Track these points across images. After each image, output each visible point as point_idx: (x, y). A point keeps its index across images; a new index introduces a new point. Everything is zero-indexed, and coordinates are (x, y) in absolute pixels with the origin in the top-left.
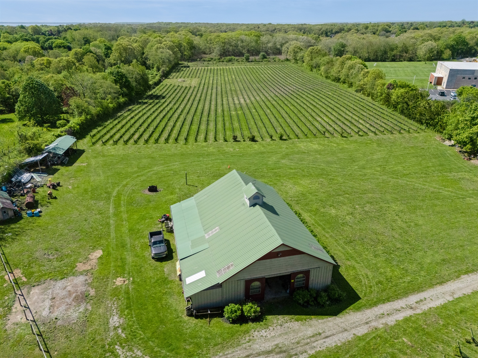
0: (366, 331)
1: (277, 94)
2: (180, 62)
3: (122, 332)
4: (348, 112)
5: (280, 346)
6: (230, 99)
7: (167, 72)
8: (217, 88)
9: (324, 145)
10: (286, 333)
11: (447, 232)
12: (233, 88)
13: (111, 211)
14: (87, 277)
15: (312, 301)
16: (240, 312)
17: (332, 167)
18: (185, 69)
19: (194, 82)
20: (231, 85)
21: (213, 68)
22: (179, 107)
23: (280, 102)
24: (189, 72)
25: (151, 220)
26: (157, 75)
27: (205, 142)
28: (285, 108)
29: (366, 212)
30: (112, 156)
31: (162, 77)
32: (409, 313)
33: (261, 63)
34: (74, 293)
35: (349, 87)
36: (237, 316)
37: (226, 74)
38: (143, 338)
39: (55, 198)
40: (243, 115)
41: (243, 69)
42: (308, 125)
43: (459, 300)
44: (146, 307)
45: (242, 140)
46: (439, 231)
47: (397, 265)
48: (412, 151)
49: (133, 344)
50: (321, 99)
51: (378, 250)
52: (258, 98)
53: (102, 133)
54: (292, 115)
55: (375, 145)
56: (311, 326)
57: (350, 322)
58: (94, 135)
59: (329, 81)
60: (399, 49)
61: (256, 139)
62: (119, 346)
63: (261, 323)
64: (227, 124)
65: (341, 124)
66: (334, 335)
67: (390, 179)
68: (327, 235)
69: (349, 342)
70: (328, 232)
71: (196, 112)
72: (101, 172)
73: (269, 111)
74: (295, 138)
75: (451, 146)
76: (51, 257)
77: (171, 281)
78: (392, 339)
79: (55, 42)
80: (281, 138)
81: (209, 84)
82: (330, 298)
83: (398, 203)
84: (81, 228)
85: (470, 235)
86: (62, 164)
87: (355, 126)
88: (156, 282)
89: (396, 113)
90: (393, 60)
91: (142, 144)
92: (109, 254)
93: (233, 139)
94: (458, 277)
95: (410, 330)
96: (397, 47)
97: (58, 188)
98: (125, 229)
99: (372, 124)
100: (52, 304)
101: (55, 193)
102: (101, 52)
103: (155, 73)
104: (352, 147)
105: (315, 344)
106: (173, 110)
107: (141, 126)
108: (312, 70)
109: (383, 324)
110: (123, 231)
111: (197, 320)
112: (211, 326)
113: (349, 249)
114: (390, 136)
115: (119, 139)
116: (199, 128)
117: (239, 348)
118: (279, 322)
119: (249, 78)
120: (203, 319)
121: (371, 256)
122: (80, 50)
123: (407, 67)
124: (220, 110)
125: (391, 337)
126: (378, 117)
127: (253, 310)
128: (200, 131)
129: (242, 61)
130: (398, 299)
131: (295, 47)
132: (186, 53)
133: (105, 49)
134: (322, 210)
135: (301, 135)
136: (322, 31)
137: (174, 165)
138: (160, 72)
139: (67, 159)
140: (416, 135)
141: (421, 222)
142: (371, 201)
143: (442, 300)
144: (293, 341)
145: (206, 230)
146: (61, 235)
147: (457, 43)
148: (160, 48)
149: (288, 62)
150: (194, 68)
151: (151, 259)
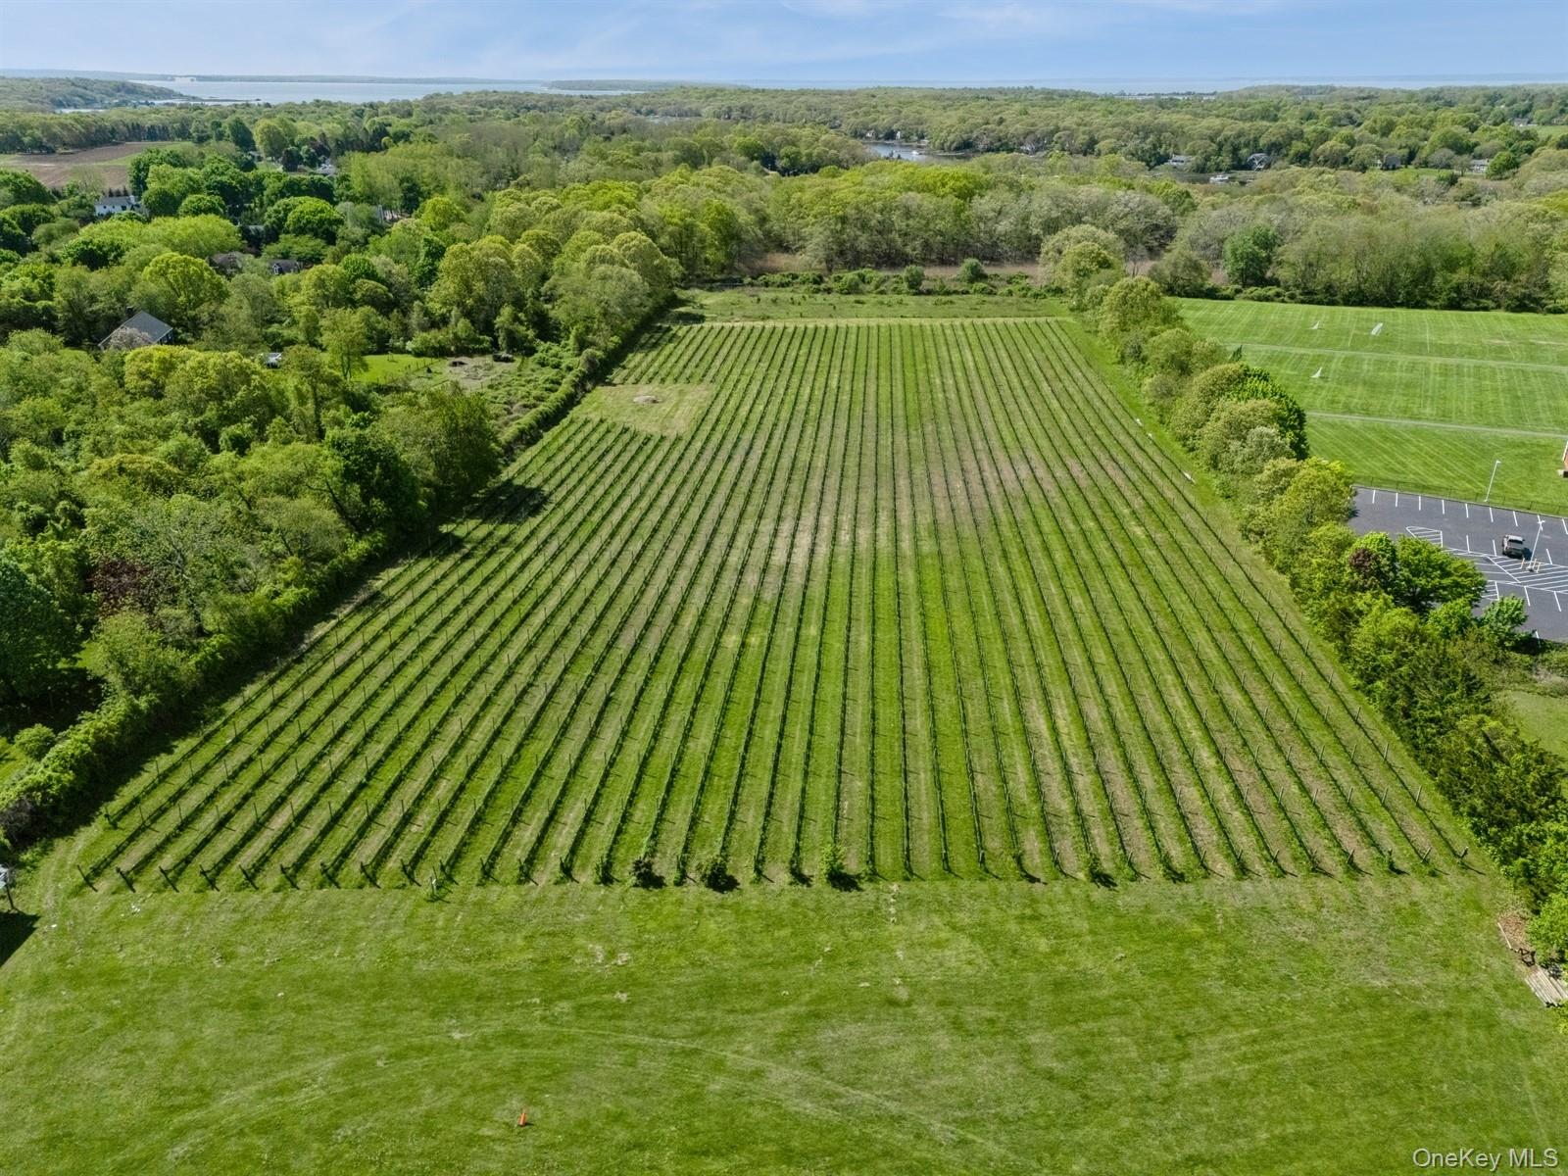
7: (610, 353)
18: (683, 331)
19: (686, 409)
21: (781, 326)
24: (692, 348)
26: (569, 368)
27: (521, 880)
31: (585, 377)
33: (962, 300)
41: (885, 336)
45: (672, 875)
53: (173, 785)
58: (135, 803)
60: (1481, 263)
74: (893, 874)
79: (295, 207)
90: (1454, 305)
91: (272, 885)
96: (1472, 255)
103: (567, 360)
108: (1123, 361)
122: (335, 271)
129: (895, 291)
131: (1081, 254)
133: (428, 254)
136: (1220, 140)
138: (581, 359)
148: (602, 260)
150: (718, 326)
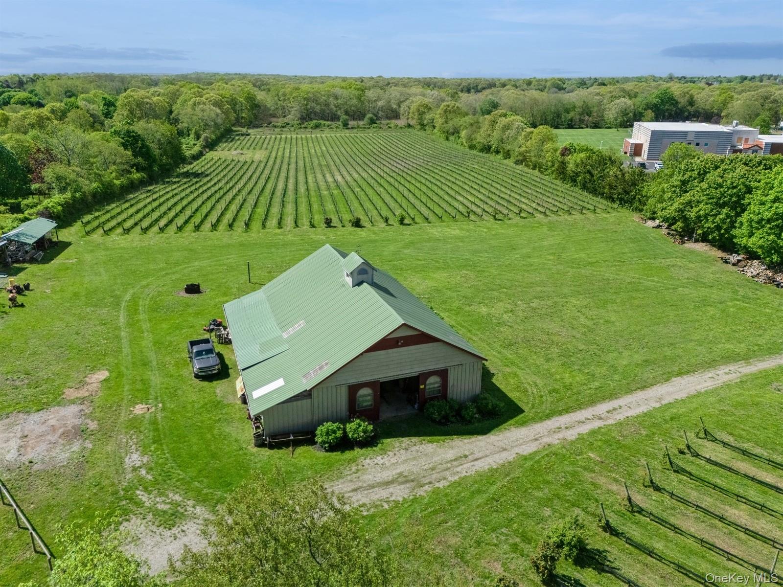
0: (535, 449)
1: (394, 168)
2: (234, 129)
3: (148, 473)
4: (503, 189)
5: (406, 474)
6: (319, 176)
7: (213, 140)
8: (297, 162)
9: (468, 230)
10: (415, 458)
11: (651, 328)
12: (324, 163)
13: (122, 320)
14: (82, 407)
15: (453, 416)
16: (341, 432)
17: (482, 257)
18: (242, 138)
19: (259, 155)
20: (321, 159)
21: (289, 136)
22: (233, 186)
23: (399, 178)
24: (250, 142)
25: (192, 330)
26: (195, 145)
27: (279, 228)
28: (407, 185)
29: (534, 309)
30: (121, 248)
31: (204, 147)
32: (597, 424)
33: (367, 131)
34: (60, 428)
35: (505, 159)
36: (336, 438)
37: (311, 145)
38: (183, 479)
39: (22, 306)
40: (341, 194)
41: (340, 138)
42: (443, 205)
43: (670, 405)
44: (187, 439)
45: (340, 225)
46: (639, 328)
47: (580, 370)
48: (600, 235)
49: (166, 487)
50: (463, 174)
51: (551, 354)
52: (364, 175)
53: (102, 219)
54: (417, 193)
55: (545, 229)
56: (452, 448)
57: (511, 439)
58: (89, 222)
59: (475, 152)
60: (578, 110)
61: (363, 223)
62: (142, 491)
63: (374, 448)
64: (315, 207)
65: (493, 204)
66: (487, 456)
67: (569, 269)
68: (474, 338)
69: (510, 463)
70: (476, 335)
71: (262, 191)
72: (102, 270)
73: (382, 189)
74: (424, 223)
75: (656, 228)
76: (17, 383)
77: (228, 405)
78: (574, 456)
79: (14, 96)
80: (402, 222)
81: (283, 157)
82: (480, 411)
83: (581, 296)
84: (69, 344)
85: (684, 330)
86: (33, 261)
87: (515, 205)
88: (202, 407)
89: (576, 189)
90: (570, 126)
91: (173, 233)
92: (120, 375)
93: (325, 223)
94: (667, 380)
95: (599, 443)
96: (575, 107)
97: (26, 292)
98: (147, 341)
99: (541, 203)
100: (22, 443)
101: (20, 299)
102: (98, 108)
103: (192, 142)
104: (510, 232)
105: (459, 469)
106: (225, 190)
107: (170, 209)
108: (447, 139)
109: (559, 439)
110: (144, 345)
111: (272, 451)
112: (295, 456)
113: (508, 353)
114: (566, 217)
115: (132, 227)
116: (268, 210)
117: (341, 480)
118: (403, 445)
119: (348, 150)
120: (282, 449)
121: (540, 361)
122: (60, 106)
123: (591, 135)
124: (302, 189)
125: (571, 453)
126: (549, 195)
127: (361, 429)
128: (270, 214)
129: (337, 127)
130: (581, 408)
131: (419, 106)
132: (244, 115)
133: (105, 104)
134: (467, 308)
135: (432, 217)
136: (461, 87)
137: (227, 259)
138: (201, 140)
139: (40, 255)
140: (605, 215)
141: (613, 319)
142: (541, 295)
143: (645, 407)
144: (425, 467)
145: (283, 328)
146: (35, 354)
147: (662, 100)
148: (199, 104)
149: (410, 130)
150: (258, 137)
151: (193, 378)
